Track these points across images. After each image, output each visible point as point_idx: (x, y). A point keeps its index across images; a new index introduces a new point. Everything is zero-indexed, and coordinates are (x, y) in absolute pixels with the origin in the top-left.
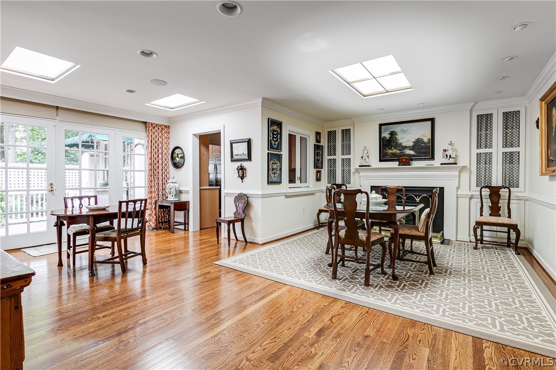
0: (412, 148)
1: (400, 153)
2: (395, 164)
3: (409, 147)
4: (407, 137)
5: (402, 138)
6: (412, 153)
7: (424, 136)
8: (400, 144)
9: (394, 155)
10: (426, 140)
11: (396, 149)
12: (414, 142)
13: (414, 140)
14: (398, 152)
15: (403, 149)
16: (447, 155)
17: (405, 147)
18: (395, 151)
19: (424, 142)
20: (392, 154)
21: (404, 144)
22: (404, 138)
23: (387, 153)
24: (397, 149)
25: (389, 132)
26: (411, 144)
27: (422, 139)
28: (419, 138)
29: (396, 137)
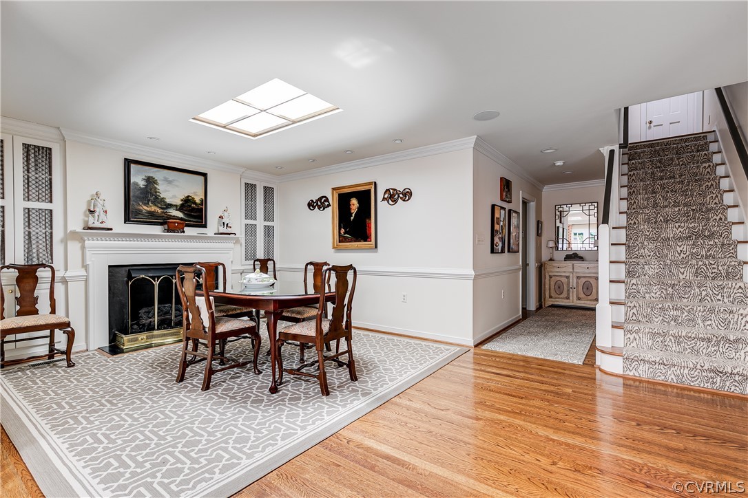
0: (181, 208)
1: (163, 212)
2: (157, 230)
3: (176, 206)
4: (173, 191)
5: (166, 191)
6: (180, 215)
7: (195, 193)
8: (163, 200)
9: (152, 214)
10: (198, 201)
11: (155, 205)
12: (182, 200)
13: (183, 197)
14: (160, 211)
15: (167, 208)
16: (224, 223)
17: (170, 206)
18: (154, 208)
19: (195, 203)
20: (149, 212)
21: (168, 201)
22: (169, 191)
23: (141, 211)
24: (158, 207)
25: (144, 177)
26: (179, 203)
27: (193, 198)
28: (189, 196)
29: (156, 188)
